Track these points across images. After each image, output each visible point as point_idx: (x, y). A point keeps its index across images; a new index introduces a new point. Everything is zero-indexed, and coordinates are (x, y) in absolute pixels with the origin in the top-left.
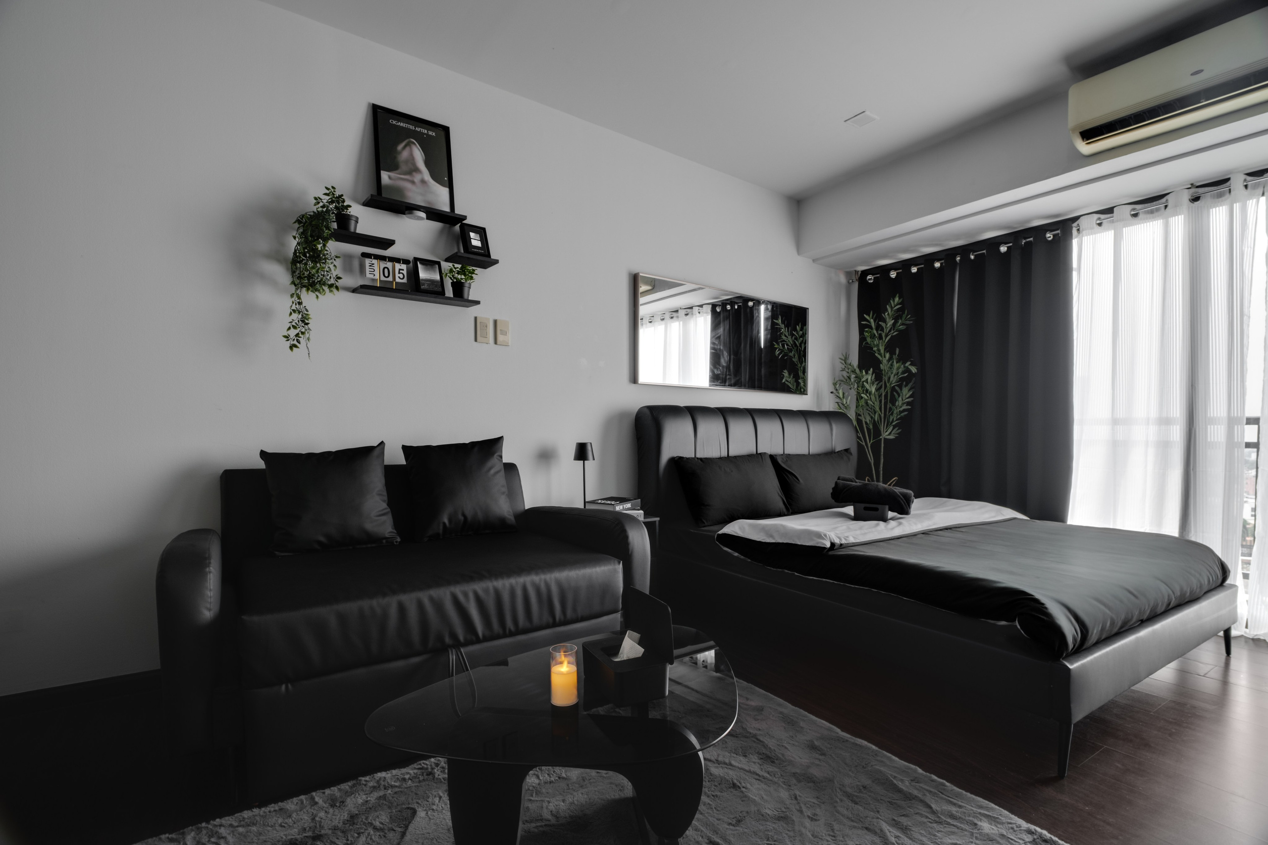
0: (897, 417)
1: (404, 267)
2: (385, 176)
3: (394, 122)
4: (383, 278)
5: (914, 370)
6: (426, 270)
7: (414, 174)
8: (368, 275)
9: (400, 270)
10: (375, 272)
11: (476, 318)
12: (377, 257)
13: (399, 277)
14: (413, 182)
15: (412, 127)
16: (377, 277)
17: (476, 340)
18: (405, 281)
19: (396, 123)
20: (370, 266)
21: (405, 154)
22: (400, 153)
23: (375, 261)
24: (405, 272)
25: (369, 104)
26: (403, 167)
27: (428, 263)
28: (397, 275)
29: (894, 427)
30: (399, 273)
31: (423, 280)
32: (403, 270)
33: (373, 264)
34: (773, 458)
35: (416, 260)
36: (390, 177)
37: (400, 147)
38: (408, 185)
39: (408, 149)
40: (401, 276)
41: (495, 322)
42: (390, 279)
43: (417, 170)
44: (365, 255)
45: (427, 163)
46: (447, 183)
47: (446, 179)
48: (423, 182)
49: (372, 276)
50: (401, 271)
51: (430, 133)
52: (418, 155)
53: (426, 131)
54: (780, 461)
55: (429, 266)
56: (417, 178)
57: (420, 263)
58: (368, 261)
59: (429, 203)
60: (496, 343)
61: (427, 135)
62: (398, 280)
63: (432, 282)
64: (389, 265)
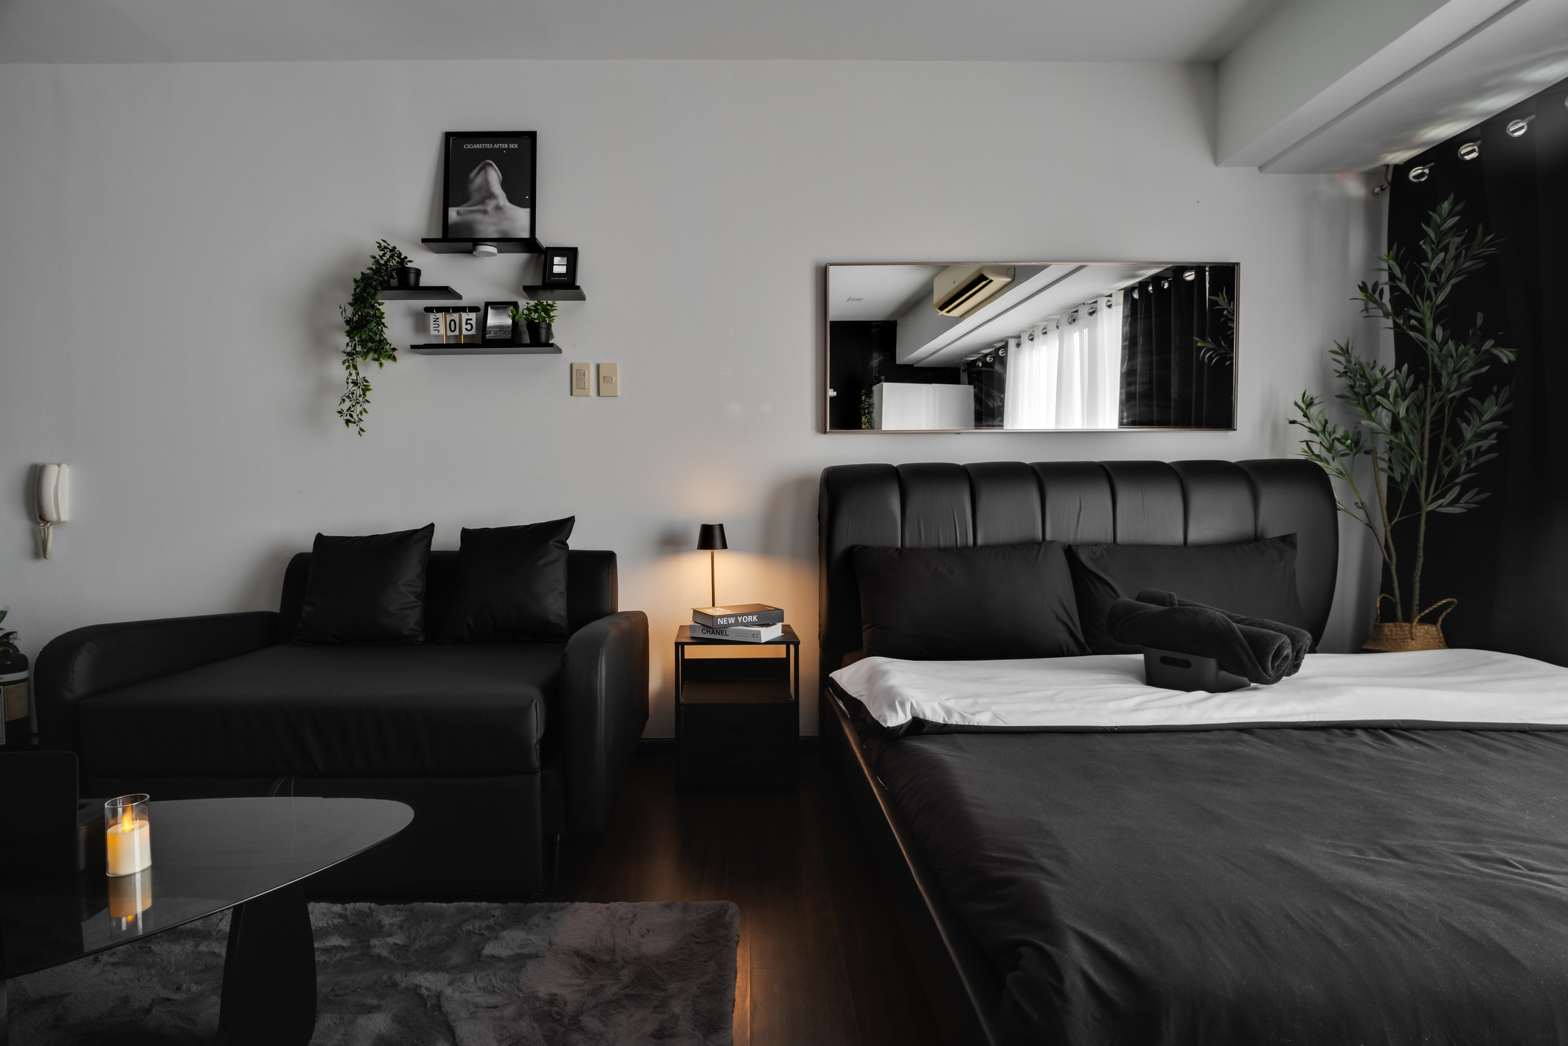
0: (1468, 465)
1: (473, 316)
2: (453, 213)
3: (469, 146)
4: (449, 333)
5: (1506, 356)
6: (496, 315)
7: (487, 201)
8: (433, 332)
9: (467, 320)
10: (439, 328)
11: (571, 365)
12: (440, 310)
13: (466, 329)
14: (485, 212)
15: (489, 146)
16: (442, 332)
17: (572, 394)
18: (473, 332)
19: (471, 146)
20: (435, 321)
21: (478, 181)
22: (473, 180)
23: (440, 315)
24: (473, 322)
25: (443, 133)
26: (476, 197)
27: (499, 306)
28: (464, 326)
29: (1466, 487)
30: (467, 324)
31: (490, 327)
32: (471, 319)
33: (438, 319)
34: (1070, 552)
35: (487, 304)
36: (458, 213)
37: (472, 175)
38: (479, 217)
39: (482, 173)
40: (469, 327)
41: (598, 366)
42: (457, 333)
43: (491, 196)
44: (429, 310)
45: (504, 185)
46: (529, 203)
47: (527, 197)
48: (498, 208)
49: (436, 333)
50: (469, 322)
51: (512, 146)
52: (494, 177)
53: (506, 146)
54: (1084, 557)
55: (501, 310)
56: (491, 205)
57: (492, 308)
58: (432, 316)
59: (503, 232)
60: (599, 394)
61: (508, 149)
62: (465, 332)
63: (501, 328)
64: (456, 316)
